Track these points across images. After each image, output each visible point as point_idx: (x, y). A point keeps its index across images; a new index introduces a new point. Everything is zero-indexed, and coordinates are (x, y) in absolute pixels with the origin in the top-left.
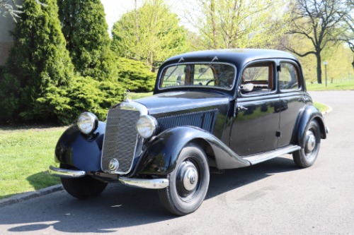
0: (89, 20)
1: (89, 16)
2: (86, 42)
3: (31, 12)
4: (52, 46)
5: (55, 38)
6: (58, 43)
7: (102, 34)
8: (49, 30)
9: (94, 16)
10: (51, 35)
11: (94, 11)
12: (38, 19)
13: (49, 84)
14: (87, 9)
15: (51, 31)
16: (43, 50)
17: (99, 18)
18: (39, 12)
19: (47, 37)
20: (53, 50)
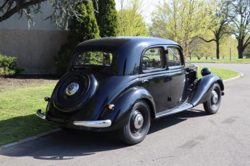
0: (109, 19)
1: (109, 16)
2: (107, 32)
3: (82, 14)
4: (93, 34)
5: (95, 29)
6: (96, 32)
7: (116, 27)
8: (91, 25)
9: (112, 16)
10: (92, 28)
11: (112, 14)
12: (85, 18)
13: (91, 56)
14: (108, 12)
15: (93, 25)
16: (88, 36)
17: (115, 18)
18: (86, 14)
19: (90, 29)
20: (94, 36)
